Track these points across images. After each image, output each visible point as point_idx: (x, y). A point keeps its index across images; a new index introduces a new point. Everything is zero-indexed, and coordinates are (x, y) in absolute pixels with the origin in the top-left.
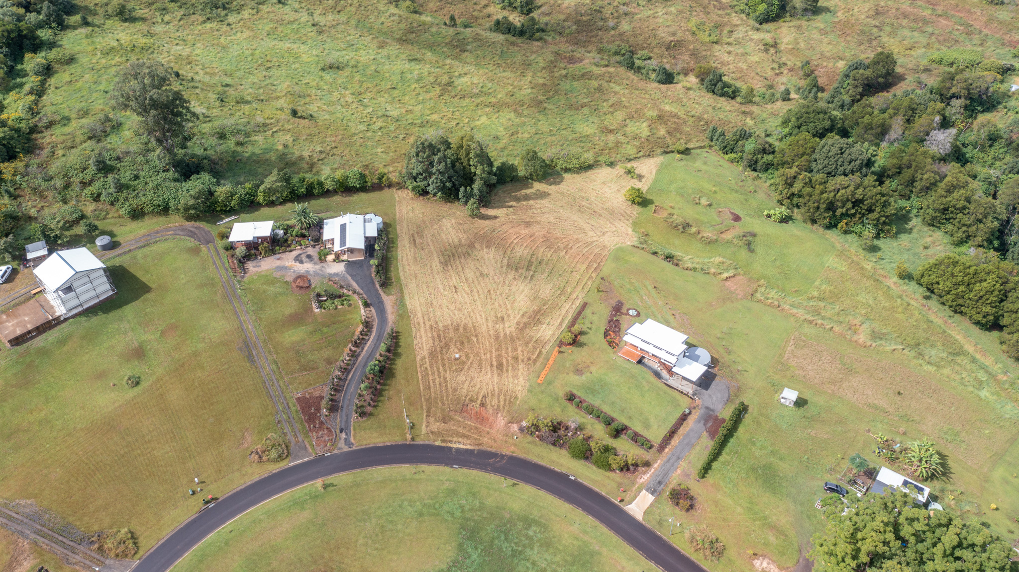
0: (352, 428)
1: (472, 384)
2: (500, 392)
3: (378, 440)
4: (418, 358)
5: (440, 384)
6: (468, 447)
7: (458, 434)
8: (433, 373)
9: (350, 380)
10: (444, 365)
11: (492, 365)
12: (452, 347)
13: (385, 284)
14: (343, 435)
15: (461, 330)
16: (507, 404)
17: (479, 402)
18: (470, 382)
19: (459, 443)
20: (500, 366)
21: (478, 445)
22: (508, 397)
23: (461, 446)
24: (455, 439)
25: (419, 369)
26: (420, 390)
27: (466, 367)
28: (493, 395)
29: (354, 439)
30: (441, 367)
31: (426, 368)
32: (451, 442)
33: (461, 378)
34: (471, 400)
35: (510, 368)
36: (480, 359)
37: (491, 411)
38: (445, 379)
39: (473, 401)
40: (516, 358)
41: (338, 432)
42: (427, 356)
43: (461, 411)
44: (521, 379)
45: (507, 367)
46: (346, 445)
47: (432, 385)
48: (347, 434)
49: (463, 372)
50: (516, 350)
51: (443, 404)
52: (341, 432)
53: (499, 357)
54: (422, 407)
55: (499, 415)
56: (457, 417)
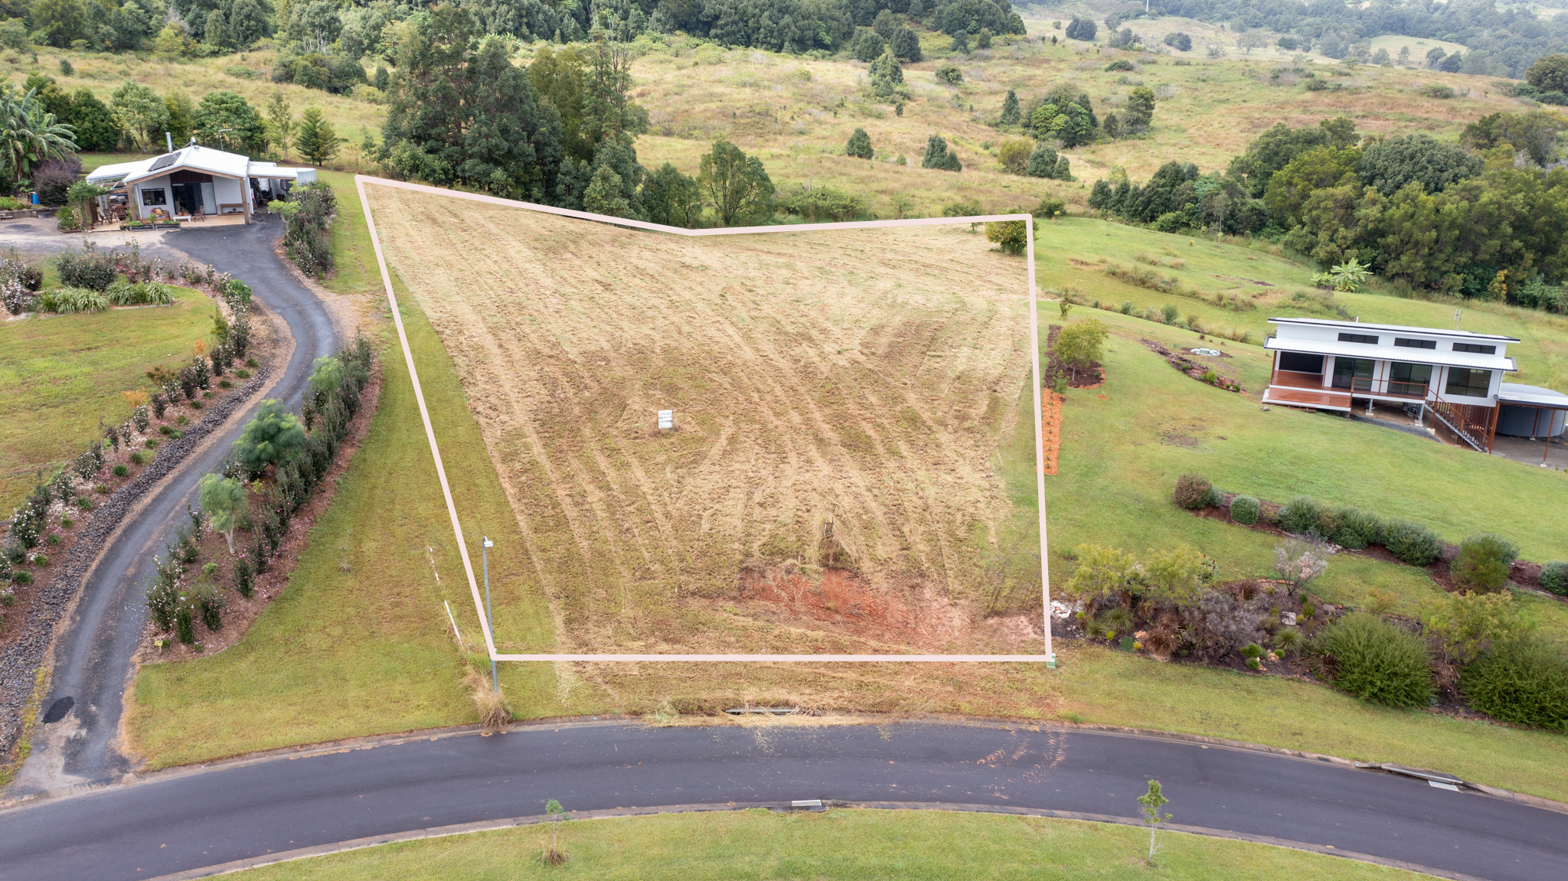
0: (129, 692)
1: (758, 497)
2: (897, 510)
3: (295, 734)
4: (491, 436)
5: (611, 507)
6: (831, 720)
7: (754, 674)
8: (569, 478)
9: (145, 513)
10: (612, 452)
11: (820, 442)
12: (636, 403)
13: (321, 264)
14: (69, 727)
15: (658, 361)
16: (946, 551)
17: (813, 552)
18: (750, 495)
19: (780, 706)
20: (857, 444)
21: (877, 709)
22: (941, 529)
23: (794, 720)
24: (750, 694)
25: (500, 468)
26: (515, 529)
27: (715, 452)
28: (868, 527)
29: (138, 736)
30: (603, 463)
31: (534, 463)
32: (734, 707)
33: (705, 481)
34: (775, 552)
35: (903, 447)
36: (764, 429)
37: (880, 581)
38: (632, 491)
39: (784, 554)
40: (914, 420)
41: (32, 715)
42: (529, 429)
43: (741, 596)
44: (965, 470)
45: (887, 441)
46: (71, 768)
47: (571, 512)
48: (88, 721)
49: (705, 467)
50: (897, 399)
51: (647, 574)
52: (55, 712)
53: (839, 421)
54: (537, 591)
55: (928, 593)
56: (727, 612)
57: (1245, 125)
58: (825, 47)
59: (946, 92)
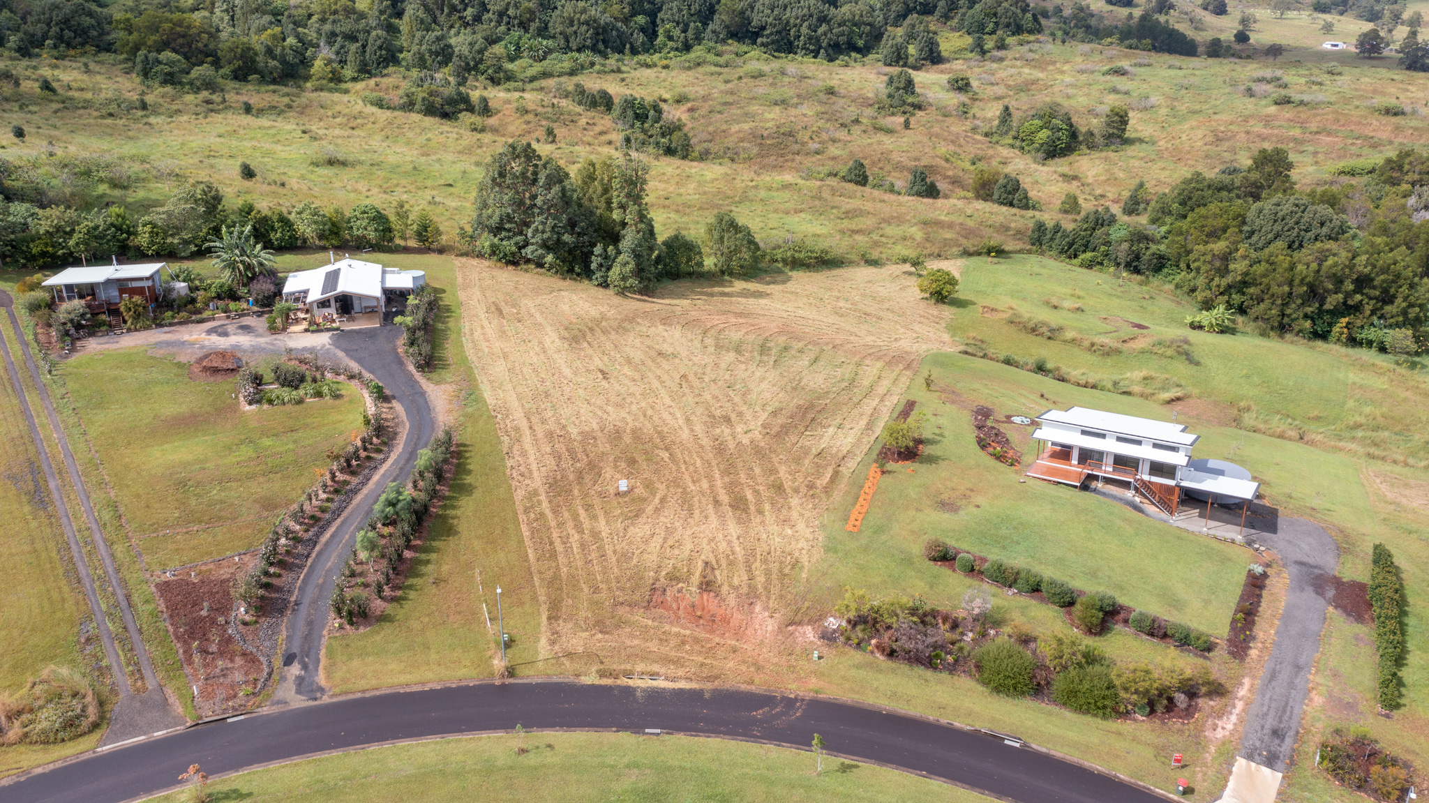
0: (323, 652)
1: (670, 542)
2: (751, 554)
3: (403, 679)
4: (519, 495)
5: (583, 546)
6: (682, 685)
7: (645, 656)
8: (561, 525)
9: (327, 544)
10: (588, 507)
11: (717, 503)
12: (608, 472)
13: (429, 364)
14: (295, 670)
15: (627, 439)
16: (775, 582)
17: (696, 579)
18: (665, 539)
19: (654, 676)
20: (739, 504)
21: (709, 679)
22: (775, 567)
23: (661, 683)
24: (640, 667)
25: (522, 517)
26: (526, 559)
27: (649, 509)
28: (731, 563)
29: (328, 677)
30: (582, 512)
31: (542, 514)
32: (628, 674)
33: (639, 530)
34: (673, 577)
35: (767, 507)
36: (684, 492)
37: (732, 600)
38: (596, 535)
39: (678, 580)
40: (779, 488)
41: (278, 662)
42: (542, 490)
43: (648, 605)
44: (801, 526)
45: (759, 503)
46: (299, 692)
47: (559, 547)
48: (305, 667)
49: (642, 519)
50: (773, 471)
51: (596, 590)
52: (289, 660)
53: (731, 487)
54: (534, 599)
55: (758, 608)
56: (639, 617)
57: (1210, 139)
58: (858, 50)
59: (954, 100)
